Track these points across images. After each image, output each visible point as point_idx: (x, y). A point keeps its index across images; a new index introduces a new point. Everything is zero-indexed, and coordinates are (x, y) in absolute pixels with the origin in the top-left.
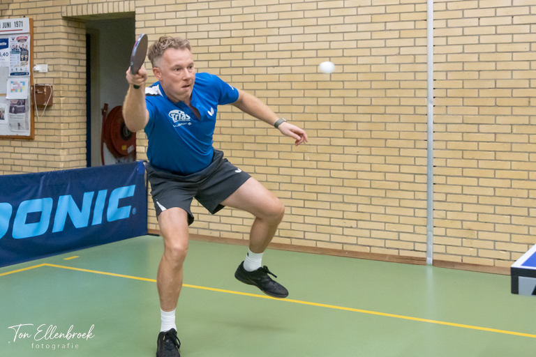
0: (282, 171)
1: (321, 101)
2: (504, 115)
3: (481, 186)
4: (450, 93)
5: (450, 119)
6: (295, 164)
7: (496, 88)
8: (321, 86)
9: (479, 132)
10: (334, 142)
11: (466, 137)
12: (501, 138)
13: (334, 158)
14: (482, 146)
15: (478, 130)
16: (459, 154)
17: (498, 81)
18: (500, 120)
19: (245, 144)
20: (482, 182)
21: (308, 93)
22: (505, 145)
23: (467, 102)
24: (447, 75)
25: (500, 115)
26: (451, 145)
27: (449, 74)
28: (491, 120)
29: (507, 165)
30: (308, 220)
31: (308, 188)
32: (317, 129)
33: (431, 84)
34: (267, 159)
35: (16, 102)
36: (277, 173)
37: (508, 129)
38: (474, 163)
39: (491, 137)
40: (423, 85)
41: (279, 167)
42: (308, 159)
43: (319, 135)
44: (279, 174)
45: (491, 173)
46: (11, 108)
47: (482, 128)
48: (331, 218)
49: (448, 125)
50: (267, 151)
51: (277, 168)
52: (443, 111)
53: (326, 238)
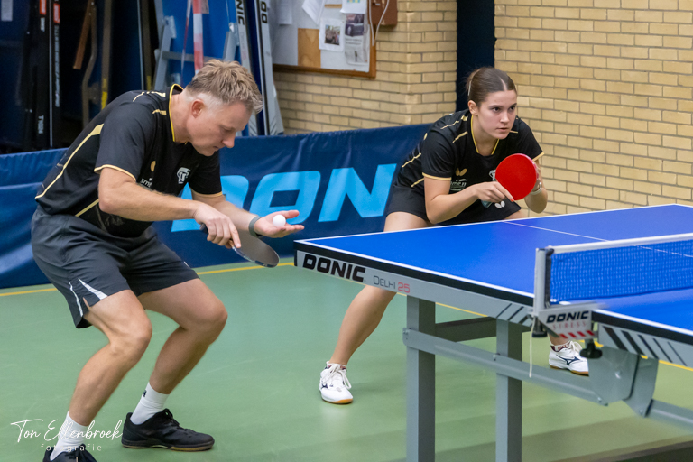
19: (622, 96)
34: (648, 121)
35: (353, 19)
36: (659, 143)
44: (661, 146)
46: (347, 27)
50: (647, 108)
51: (659, 136)
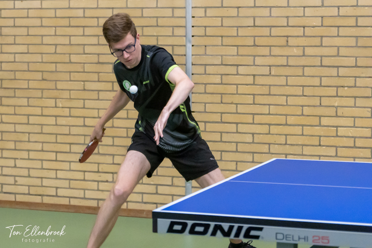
0: (32, 120)
1: (74, 40)
2: (263, 56)
3: (240, 133)
4: (209, 31)
5: (208, 60)
6: (46, 112)
7: (254, 26)
8: (74, 22)
9: (238, 74)
10: (89, 86)
11: (226, 79)
12: (259, 80)
13: (88, 104)
14: (242, 89)
15: (237, 72)
16: (218, 98)
17: (257, 19)
18: (258, 61)
20: (242, 128)
21: (60, 31)
22: (264, 88)
23: (226, 41)
24: (205, 12)
25: (259, 56)
26: (210, 89)
27: (208, 10)
28: (250, 60)
29: (265, 110)
30: (60, 174)
31: (60, 139)
32: (70, 72)
33: (190, 22)
37: (266, 70)
38: (232, 108)
39: (250, 80)
40: (181, 22)
41: (29, 115)
42: (61, 106)
43: (72, 79)
45: (249, 119)
47: (242, 70)
48: (85, 172)
49: (207, 67)
52: (201, 51)
53: (80, 194)
